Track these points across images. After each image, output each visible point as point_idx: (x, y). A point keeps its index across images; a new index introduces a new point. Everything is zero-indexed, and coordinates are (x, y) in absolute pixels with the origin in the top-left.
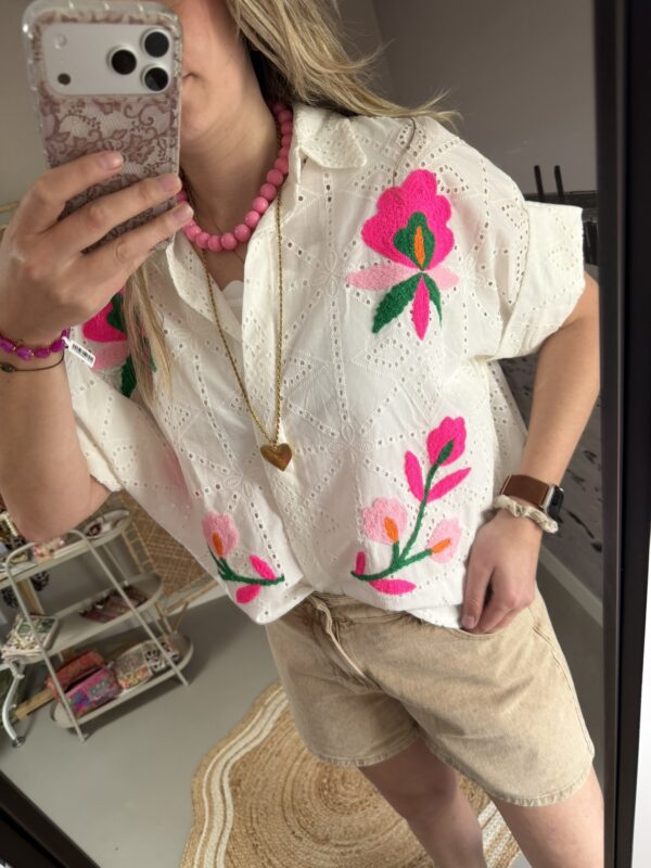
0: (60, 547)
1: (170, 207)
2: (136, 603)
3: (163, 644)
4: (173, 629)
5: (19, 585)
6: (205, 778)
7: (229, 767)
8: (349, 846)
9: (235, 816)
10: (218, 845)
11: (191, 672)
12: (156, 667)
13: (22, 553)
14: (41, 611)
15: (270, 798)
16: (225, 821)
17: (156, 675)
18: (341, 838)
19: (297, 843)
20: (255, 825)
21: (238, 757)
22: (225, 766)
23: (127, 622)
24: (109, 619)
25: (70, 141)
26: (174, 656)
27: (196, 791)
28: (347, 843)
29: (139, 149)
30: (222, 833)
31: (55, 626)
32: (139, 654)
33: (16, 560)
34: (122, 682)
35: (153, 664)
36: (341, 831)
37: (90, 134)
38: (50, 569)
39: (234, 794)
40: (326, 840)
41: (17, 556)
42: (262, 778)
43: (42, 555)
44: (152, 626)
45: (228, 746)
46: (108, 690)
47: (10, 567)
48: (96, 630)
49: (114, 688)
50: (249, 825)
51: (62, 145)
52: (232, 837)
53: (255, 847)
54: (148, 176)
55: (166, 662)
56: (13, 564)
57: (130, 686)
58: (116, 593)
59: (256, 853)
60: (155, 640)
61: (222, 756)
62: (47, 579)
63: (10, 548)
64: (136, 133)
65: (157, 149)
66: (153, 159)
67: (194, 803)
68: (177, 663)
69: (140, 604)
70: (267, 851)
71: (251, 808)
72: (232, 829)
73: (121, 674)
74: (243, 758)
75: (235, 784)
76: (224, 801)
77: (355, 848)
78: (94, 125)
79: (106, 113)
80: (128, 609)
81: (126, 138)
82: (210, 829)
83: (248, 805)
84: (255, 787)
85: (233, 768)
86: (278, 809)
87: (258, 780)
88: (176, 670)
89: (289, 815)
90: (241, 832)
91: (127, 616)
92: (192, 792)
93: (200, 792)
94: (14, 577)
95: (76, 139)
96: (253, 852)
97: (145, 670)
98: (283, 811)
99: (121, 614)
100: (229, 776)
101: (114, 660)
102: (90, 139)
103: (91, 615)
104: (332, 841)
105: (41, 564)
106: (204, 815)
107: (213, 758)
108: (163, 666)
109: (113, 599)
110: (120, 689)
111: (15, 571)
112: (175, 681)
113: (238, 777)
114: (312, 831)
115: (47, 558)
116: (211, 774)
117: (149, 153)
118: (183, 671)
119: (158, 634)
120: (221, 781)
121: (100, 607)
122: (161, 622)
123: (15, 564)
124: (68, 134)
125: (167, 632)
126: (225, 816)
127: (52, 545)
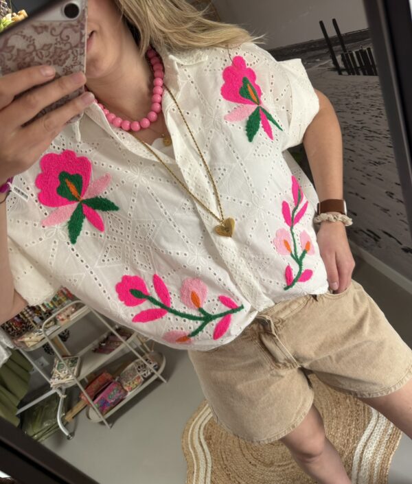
0: (72, 313)
2: (126, 338)
3: (147, 360)
4: (151, 350)
5: (52, 340)
6: (189, 438)
7: (202, 429)
8: (286, 465)
9: (212, 459)
10: (205, 478)
11: (167, 374)
12: (145, 375)
13: (51, 321)
14: (69, 354)
15: (231, 444)
16: (206, 463)
17: (146, 379)
18: (280, 461)
19: (254, 468)
20: (226, 462)
21: (206, 421)
22: (200, 429)
23: (122, 350)
24: (111, 351)
26: (155, 366)
27: (185, 447)
28: (285, 463)
30: (206, 470)
31: (79, 361)
32: (133, 369)
33: (48, 326)
34: (126, 388)
35: (143, 373)
36: (280, 456)
38: (69, 328)
39: (209, 445)
40: (272, 464)
41: (48, 323)
42: (224, 432)
43: (63, 320)
44: (137, 350)
45: (199, 416)
46: (118, 395)
47: (45, 331)
48: (104, 359)
49: (122, 392)
50: (222, 463)
52: (213, 472)
53: (228, 475)
55: (150, 370)
56: (46, 328)
57: (132, 389)
58: (112, 334)
59: (230, 479)
60: (141, 358)
61: (197, 422)
62: (68, 334)
63: (42, 319)
67: (185, 455)
68: (157, 370)
69: (128, 338)
70: (236, 477)
71: (221, 452)
72: (212, 467)
73: (125, 383)
74: (209, 421)
75: (208, 438)
76: (204, 450)
77: (291, 466)
80: (121, 342)
82: (198, 470)
83: (219, 450)
84: (221, 438)
85: (205, 429)
86: (238, 450)
87: (222, 434)
88: (158, 374)
89: (245, 452)
90: (218, 468)
91: (122, 347)
92: (183, 448)
93: (188, 448)
94: (48, 336)
96: (228, 479)
97: (139, 378)
98: (241, 450)
99: (118, 346)
100: (204, 434)
101: (119, 376)
103: (100, 350)
104: (276, 464)
105: (64, 325)
106: (193, 461)
107: (191, 424)
108: (149, 373)
109: (111, 338)
110: (126, 392)
111: (48, 333)
112: (158, 381)
113: (209, 434)
114: (261, 459)
115: (66, 320)
116: (192, 434)
118: (162, 374)
119: (142, 354)
120: (199, 438)
121: (104, 344)
122: (142, 346)
123: (47, 328)
125: (147, 352)
126: (206, 460)
127: (68, 312)
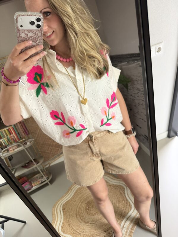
0: (16, 148)
1: (41, 52)
2: (36, 163)
3: (44, 174)
4: (46, 171)
5: (5, 158)
6: (56, 209)
7: (62, 205)
8: (93, 224)
9: (64, 218)
10: (59, 225)
11: (51, 182)
12: (42, 180)
13: (6, 150)
14: (11, 166)
15: (73, 213)
16: (61, 219)
17: (42, 183)
18: (91, 222)
19: (80, 223)
20: (69, 220)
21: (64, 203)
22: (61, 205)
23: (33, 169)
24: (29, 167)
25: (22, 38)
26: (47, 178)
27: (53, 211)
28: (93, 223)
29: (35, 40)
30: (60, 222)
31: (15, 170)
32: (37, 177)
33: (4, 152)
34: (33, 185)
35: (41, 180)
36: (92, 220)
37: (26, 37)
38: (13, 155)
39: (63, 212)
40: (88, 222)
41: (4, 151)
42: (71, 208)
43: (11, 151)
44: (41, 170)
45: (62, 200)
46: (29, 187)
47: (3, 154)
48: (25, 171)
49: (31, 186)
50: (67, 219)
51: (20, 39)
52: (63, 223)
53: (69, 225)
54: (37, 45)
55: (45, 179)
56: (3, 153)
57: (35, 186)
59: (69, 227)
60: (42, 173)
61: (60, 202)
62: (12, 158)
63: (2, 149)
64: (35, 37)
65: (39, 40)
66: (38, 42)
67: (53, 215)
68: (48, 179)
69: (37, 163)
70: (72, 226)
71: (68, 215)
72: (63, 221)
73: (33, 183)
74: (66, 203)
75: (64, 209)
76: (61, 214)
77: (95, 224)
78: (27, 35)
79: (29, 33)
80: (34, 165)
81: (33, 38)
82: (57, 221)
83: (67, 215)
84: (69, 210)
85: (63, 205)
86: (75, 215)
87: (70, 208)
88: (47, 181)
89: (78, 217)
90: (65, 222)
92: (52, 212)
93: (54, 212)
94: (4, 156)
95: (23, 38)
96: (68, 226)
97: (39, 181)
98: (76, 216)
99: (32, 166)
100: (62, 207)
101: (31, 179)
102: (26, 38)
103: (25, 167)
104: (89, 223)
106: (55, 218)
107: (58, 203)
108: (44, 180)
109: (30, 162)
110: (32, 187)
111: (4, 155)
112: (47, 184)
113: (64, 208)
114: (84, 220)
115: (13, 151)
116: (57, 207)
117: (37, 40)
119: (42, 172)
120: (60, 209)
121: (27, 165)
122: (43, 169)
123: (4, 153)
124: (22, 37)
125: (45, 172)
126: (61, 218)
127: (14, 148)
